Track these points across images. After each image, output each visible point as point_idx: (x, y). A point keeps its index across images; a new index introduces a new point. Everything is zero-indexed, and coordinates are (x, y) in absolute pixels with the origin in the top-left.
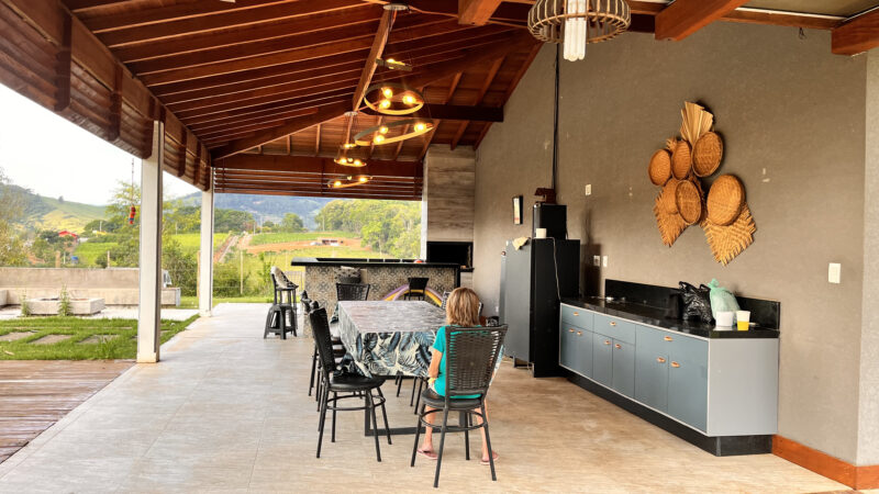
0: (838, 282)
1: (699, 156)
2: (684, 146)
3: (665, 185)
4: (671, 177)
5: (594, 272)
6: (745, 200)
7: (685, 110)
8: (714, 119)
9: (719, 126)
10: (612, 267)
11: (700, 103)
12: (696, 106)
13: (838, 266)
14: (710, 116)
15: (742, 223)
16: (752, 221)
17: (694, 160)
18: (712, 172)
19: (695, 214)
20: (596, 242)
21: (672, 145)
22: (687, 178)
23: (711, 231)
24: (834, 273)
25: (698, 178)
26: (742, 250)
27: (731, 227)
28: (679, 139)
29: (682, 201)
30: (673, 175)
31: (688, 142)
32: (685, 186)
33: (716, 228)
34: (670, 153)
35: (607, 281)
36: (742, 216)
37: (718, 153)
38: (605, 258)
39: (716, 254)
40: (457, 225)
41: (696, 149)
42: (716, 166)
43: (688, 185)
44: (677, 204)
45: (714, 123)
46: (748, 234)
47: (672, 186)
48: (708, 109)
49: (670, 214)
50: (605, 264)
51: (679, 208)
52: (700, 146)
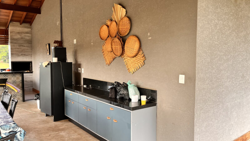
0: (184, 83)
1: (120, 27)
2: (114, 23)
3: (106, 40)
4: (108, 37)
5: (78, 75)
6: (141, 47)
7: (114, 7)
8: (126, 11)
9: (128, 14)
10: (86, 73)
11: (120, 4)
12: (119, 6)
13: (184, 76)
14: (124, 10)
15: (140, 56)
16: (144, 56)
17: (118, 29)
18: (126, 34)
19: (119, 52)
20: (79, 63)
21: (109, 23)
22: (115, 37)
23: (126, 60)
24: (182, 79)
25: (121, 37)
26: (140, 68)
27: (135, 58)
28: (111, 20)
29: (113, 47)
30: (109, 35)
31: (115, 21)
32: (115, 40)
33: (128, 58)
34: (108, 26)
35: (84, 79)
36: (139, 53)
37: (128, 26)
38: (83, 69)
39: (128, 69)
40: (25, 55)
41: (119, 24)
42: (128, 32)
43: (116, 40)
44: (112, 48)
45: (126, 13)
46: (142, 61)
47: (109, 40)
48: (123, 7)
49: (108, 52)
50: (83, 72)
51: (112, 50)
52: (121, 23)
